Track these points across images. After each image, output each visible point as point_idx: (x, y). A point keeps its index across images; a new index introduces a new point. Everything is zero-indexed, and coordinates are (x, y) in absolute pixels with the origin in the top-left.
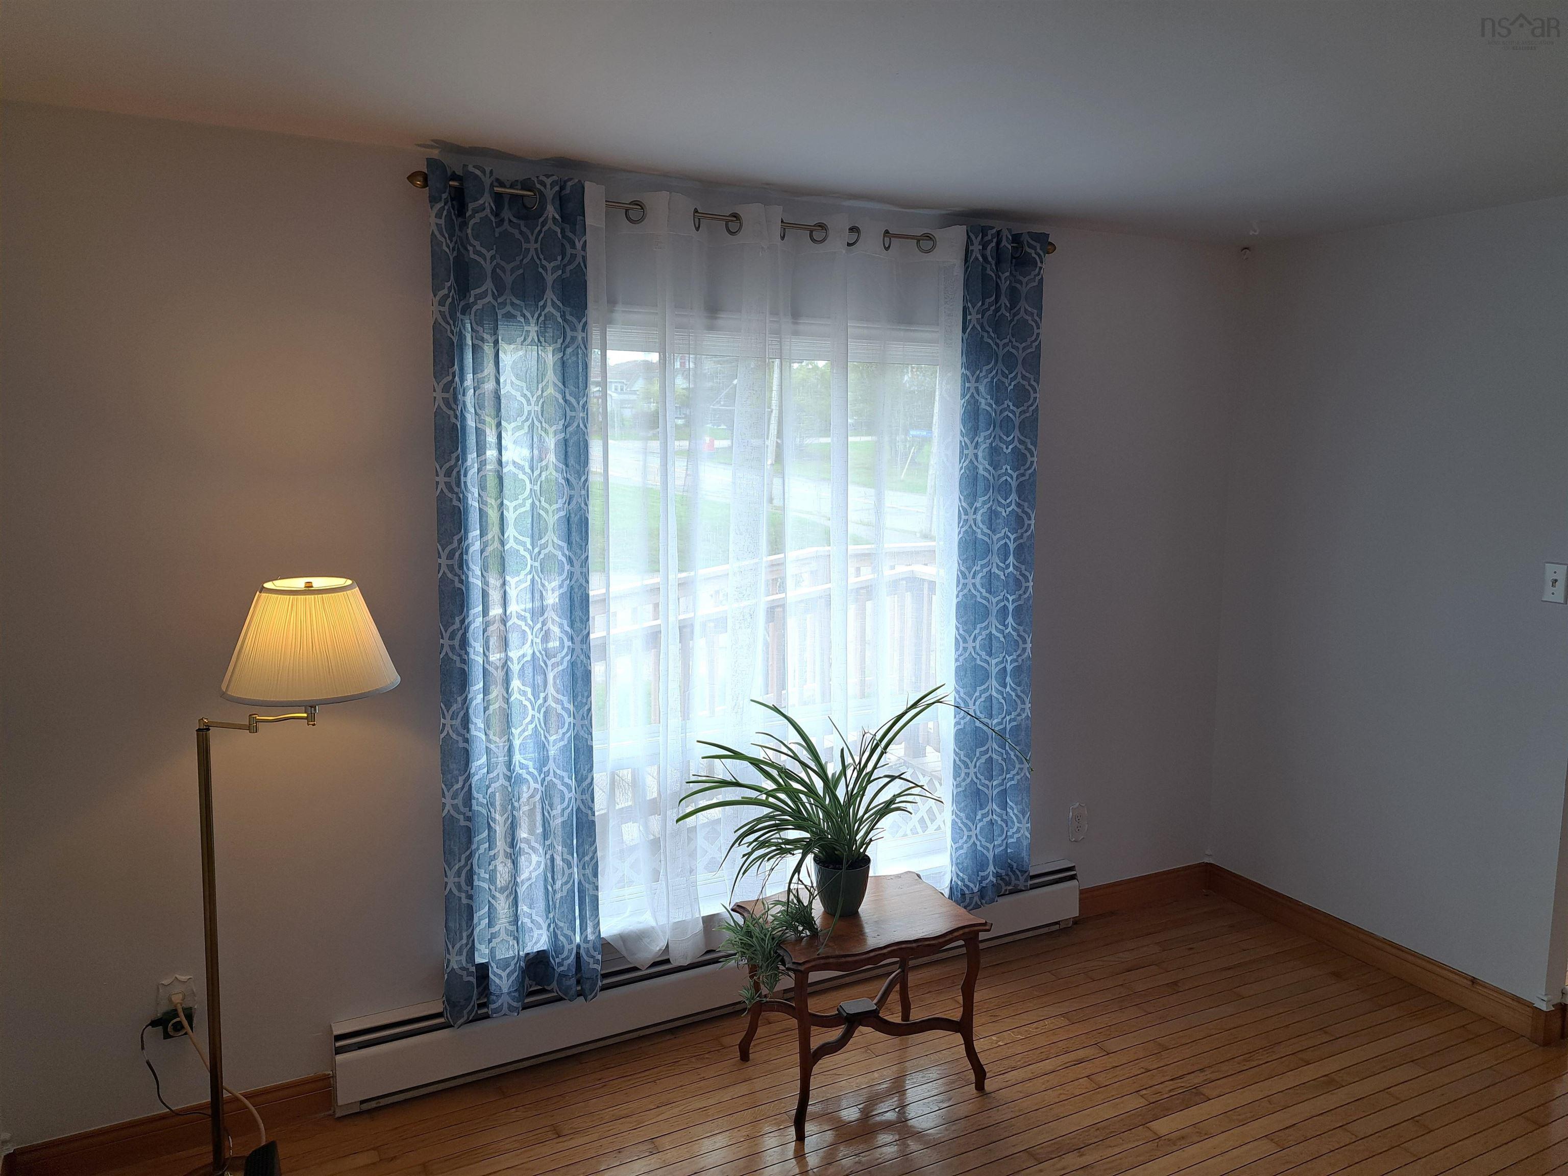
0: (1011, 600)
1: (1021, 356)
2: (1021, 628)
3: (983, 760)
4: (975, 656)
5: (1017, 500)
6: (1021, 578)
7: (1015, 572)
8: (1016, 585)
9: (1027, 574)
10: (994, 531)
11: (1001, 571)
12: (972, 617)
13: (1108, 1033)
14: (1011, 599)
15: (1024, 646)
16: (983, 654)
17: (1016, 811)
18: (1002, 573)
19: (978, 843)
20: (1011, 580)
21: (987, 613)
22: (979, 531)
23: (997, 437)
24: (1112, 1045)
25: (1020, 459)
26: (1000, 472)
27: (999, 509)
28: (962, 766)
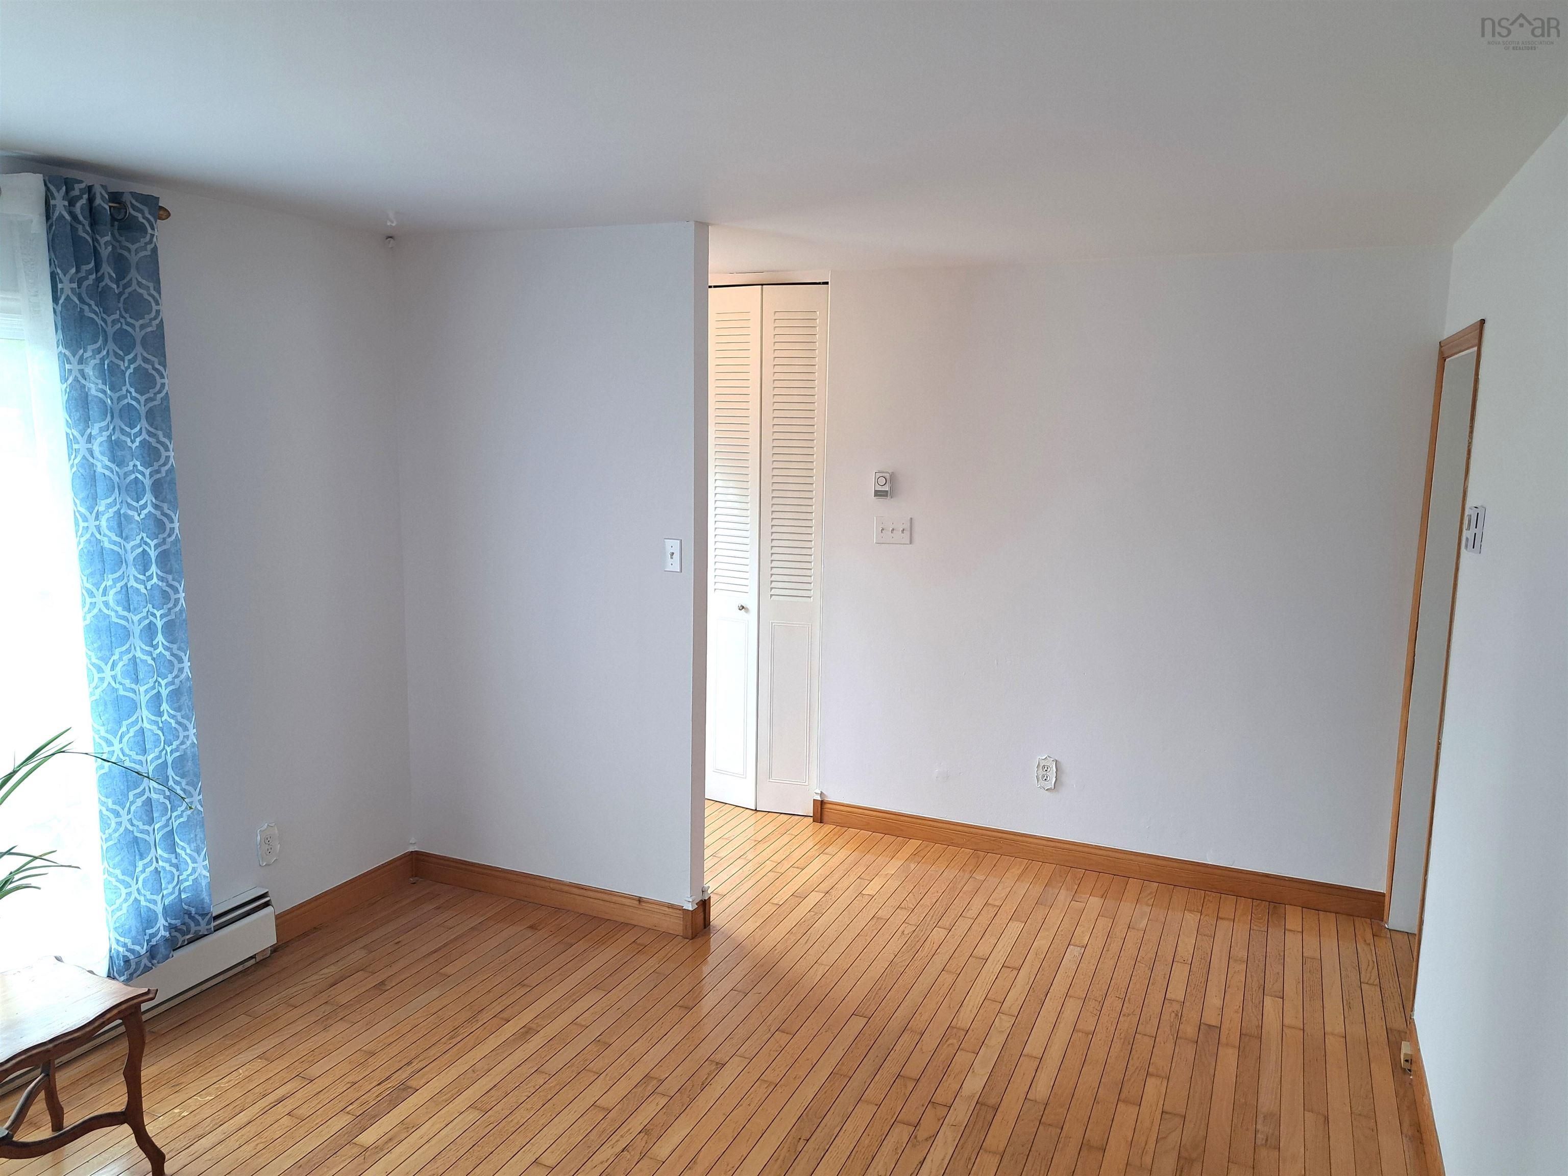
0: (158, 616)
1: (138, 335)
2: (175, 647)
3: (139, 802)
4: (117, 686)
5: (154, 501)
6: (167, 589)
7: (160, 584)
8: (163, 598)
9: (176, 584)
10: (126, 539)
11: (140, 584)
12: (106, 642)
13: (311, 1059)
14: (158, 614)
15: (181, 666)
16: (127, 682)
17: (188, 851)
18: (143, 586)
19: (142, 899)
20: (157, 593)
21: (127, 634)
22: (105, 539)
23: (117, 428)
24: (315, 1071)
25: (151, 454)
26: (126, 469)
27: (131, 513)
28: (111, 816)
